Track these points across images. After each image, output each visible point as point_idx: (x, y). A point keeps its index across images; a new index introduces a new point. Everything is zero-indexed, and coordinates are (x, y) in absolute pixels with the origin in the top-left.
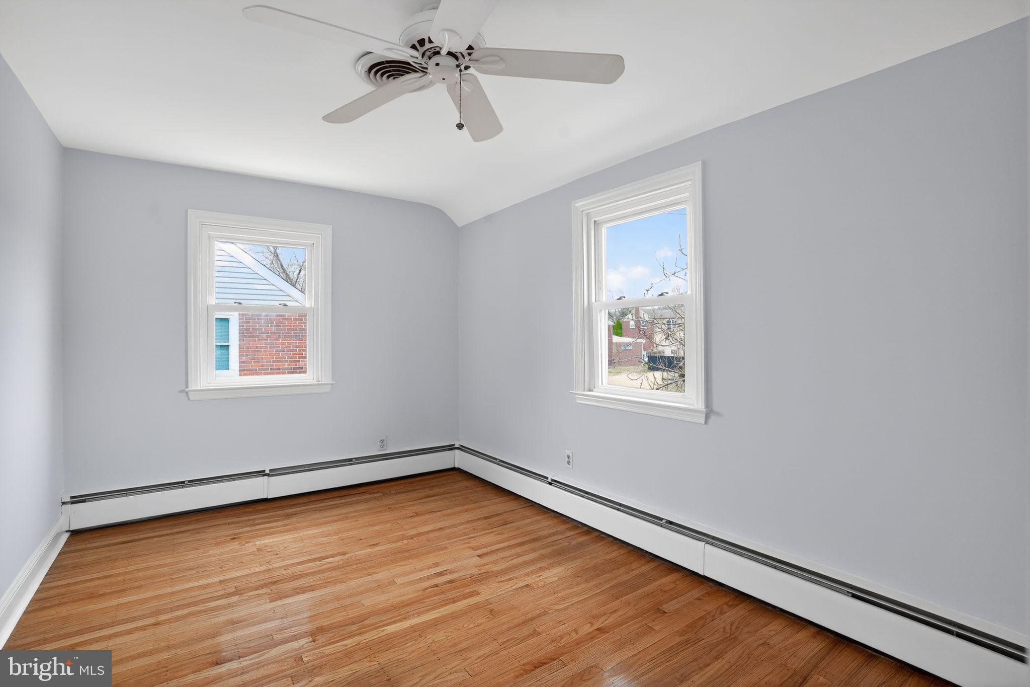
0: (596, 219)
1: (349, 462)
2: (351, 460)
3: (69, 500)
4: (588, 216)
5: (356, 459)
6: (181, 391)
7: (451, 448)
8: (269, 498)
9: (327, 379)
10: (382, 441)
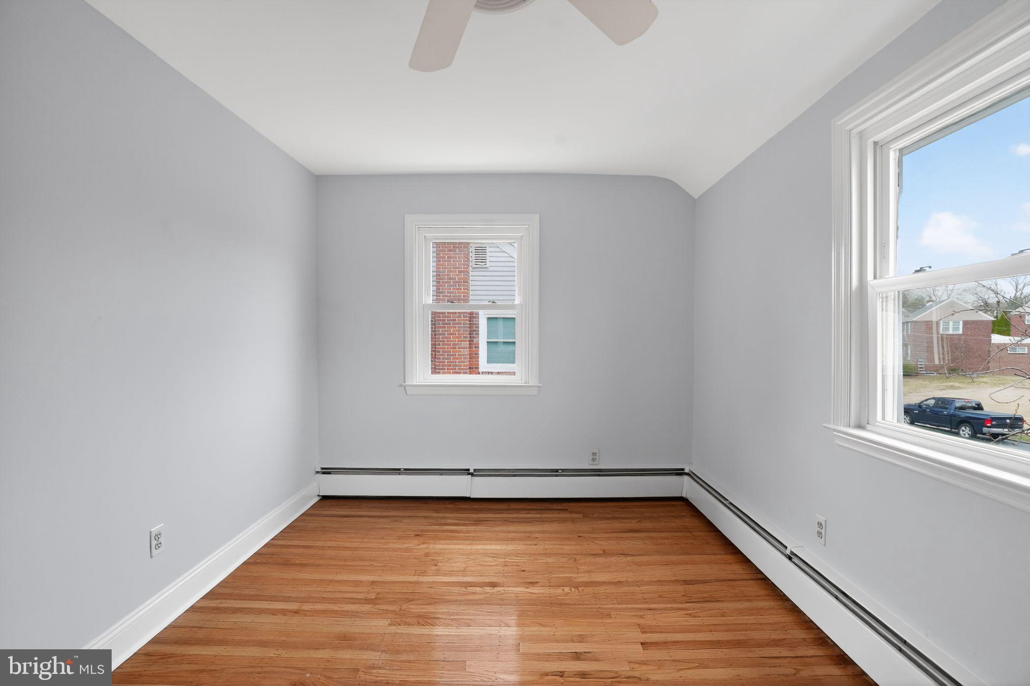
0: (877, 138)
1: (555, 473)
2: (557, 471)
3: (319, 470)
4: (861, 137)
5: (563, 470)
6: (401, 385)
7: (680, 472)
8: (471, 497)
9: (534, 382)
10: (594, 454)
